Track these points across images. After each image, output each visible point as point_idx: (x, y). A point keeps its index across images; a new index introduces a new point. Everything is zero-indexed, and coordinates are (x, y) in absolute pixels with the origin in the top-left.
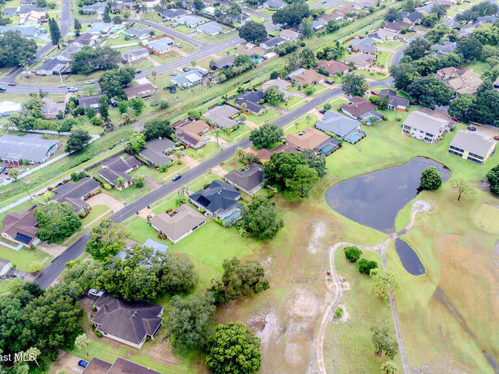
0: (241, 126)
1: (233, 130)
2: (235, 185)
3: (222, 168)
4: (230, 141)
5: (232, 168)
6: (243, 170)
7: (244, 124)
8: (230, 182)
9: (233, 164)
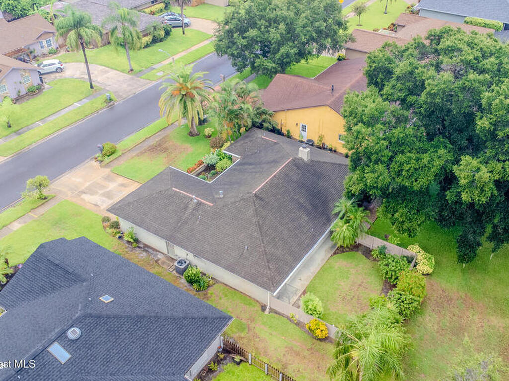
0: (177, 32)
1: (148, 39)
2: (180, 253)
3: (107, 171)
4: (140, 73)
5: (153, 166)
6: (210, 168)
7: (187, 25)
8: (148, 238)
9: (158, 148)
